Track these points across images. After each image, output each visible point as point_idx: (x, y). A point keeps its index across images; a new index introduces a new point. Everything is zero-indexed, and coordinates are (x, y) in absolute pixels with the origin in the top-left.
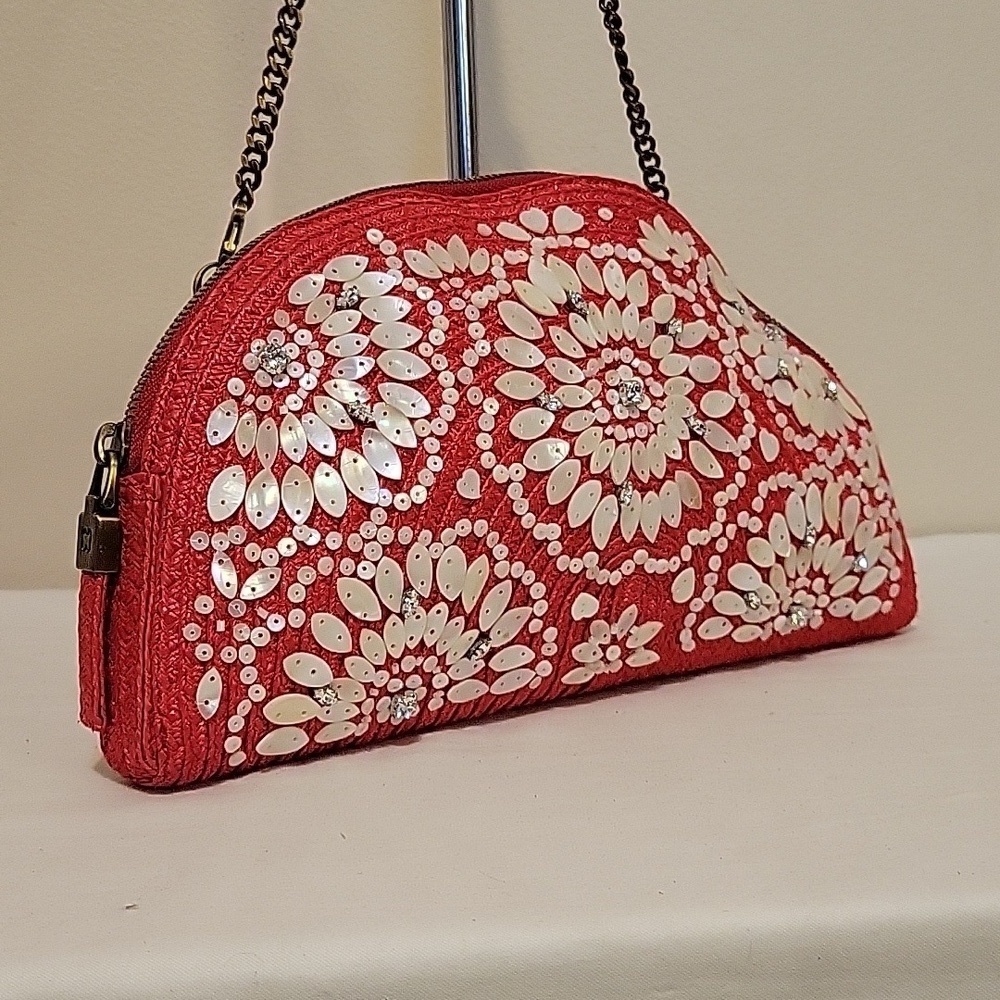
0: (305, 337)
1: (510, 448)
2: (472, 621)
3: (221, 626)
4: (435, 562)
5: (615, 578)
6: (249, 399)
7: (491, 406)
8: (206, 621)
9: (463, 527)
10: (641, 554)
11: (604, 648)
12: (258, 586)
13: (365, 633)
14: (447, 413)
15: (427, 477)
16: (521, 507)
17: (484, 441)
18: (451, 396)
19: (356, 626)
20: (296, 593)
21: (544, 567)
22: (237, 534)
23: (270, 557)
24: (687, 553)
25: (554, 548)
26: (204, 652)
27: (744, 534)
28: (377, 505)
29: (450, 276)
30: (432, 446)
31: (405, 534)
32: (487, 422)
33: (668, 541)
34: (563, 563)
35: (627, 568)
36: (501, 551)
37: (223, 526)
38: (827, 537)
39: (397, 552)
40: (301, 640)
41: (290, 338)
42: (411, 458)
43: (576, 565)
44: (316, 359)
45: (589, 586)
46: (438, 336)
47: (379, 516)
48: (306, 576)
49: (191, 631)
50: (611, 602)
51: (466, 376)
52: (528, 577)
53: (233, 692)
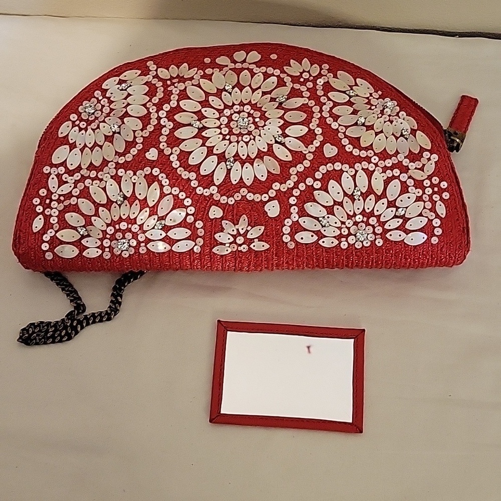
0: (104, 102)
1: (174, 142)
2: (153, 211)
3: (48, 201)
4: (134, 184)
5: (231, 201)
6: (77, 123)
7: (171, 125)
8: (41, 198)
9: (147, 170)
10: (244, 191)
12: (65, 189)
13: (101, 209)
14: (150, 128)
15: (134, 151)
16: (176, 164)
17: (163, 139)
18: (154, 122)
19: (97, 206)
20: (76, 192)
21: (191, 192)
22: (62, 170)
23: (71, 180)
24: (272, 193)
25: (194, 184)
26: (39, 209)
28: (112, 161)
29: (174, 78)
30: (139, 140)
31: (121, 172)
32: (165, 131)
33: (258, 186)
34: (200, 190)
35: (238, 197)
36: (165, 182)
37: (57, 166)
39: (117, 179)
40: (76, 209)
41: (99, 101)
42: (133, 144)
43: (207, 192)
44: (106, 110)
45: (217, 203)
46: (156, 100)
47: (112, 165)
48: (81, 186)
49: (36, 201)
51: (162, 114)
52: (182, 195)
53: (47, 226)
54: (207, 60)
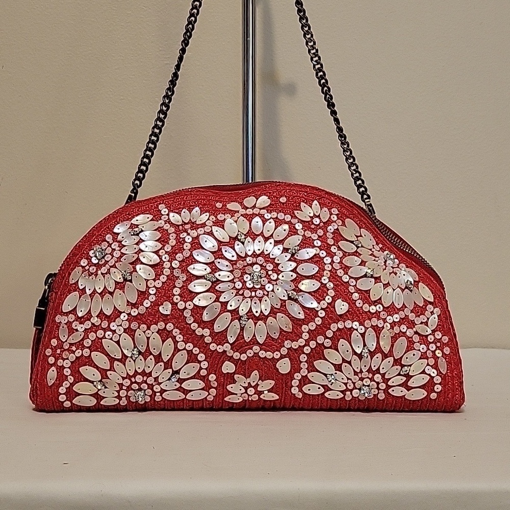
0: (115, 245)
1: (189, 295)
2: (168, 365)
3: (59, 351)
4: (148, 338)
5: (244, 357)
6: (87, 268)
7: (183, 277)
8: (54, 349)
9: (161, 325)
10: (256, 348)
11: (246, 389)
12: (76, 338)
13: (116, 363)
14: (163, 278)
15: (147, 304)
16: (190, 320)
17: (177, 291)
18: (167, 272)
19: (112, 360)
20: (88, 343)
21: (204, 348)
22: (71, 317)
23: (81, 328)
24: (284, 351)
25: (208, 340)
26: (51, 360)
27: (321, 346)
28: (124, 312)
29: (186, 224)
30: (152, 291)
31: (134, 325)
32: (179, 283)
33: (271, 344)
34: (213, 347)
35: (250, 353)
36: (179, 338)
37: (67, 314)
38: (379, 355)
39: (130, 332)
40: (89, 362)
41: (110, 245)
42: (143, 295)
43: (220, 349)
44: (117, 254)
45: (231, 359)
46: (168, 248)
47: (124, 317)
48: (92, 336)
49: (48, 352)
50: (244, 368)
51: (175, 264)
52: (196, 351)
53: (61, 378)
54: (219, 205)
